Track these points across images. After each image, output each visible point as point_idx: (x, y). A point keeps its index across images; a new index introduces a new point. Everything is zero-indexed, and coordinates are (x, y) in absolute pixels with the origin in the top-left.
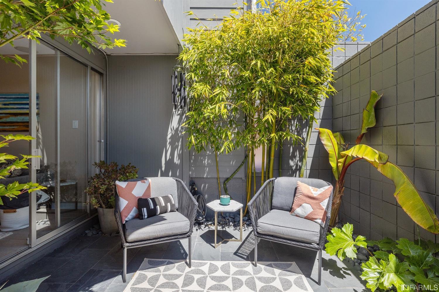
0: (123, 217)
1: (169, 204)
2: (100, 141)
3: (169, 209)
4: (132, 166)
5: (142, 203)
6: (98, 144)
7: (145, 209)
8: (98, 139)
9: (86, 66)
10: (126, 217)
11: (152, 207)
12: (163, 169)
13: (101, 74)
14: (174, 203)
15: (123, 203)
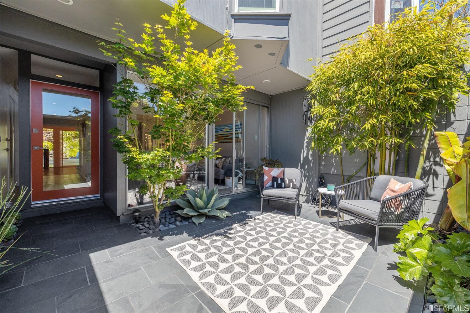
0: (264, 185)
1: (291, 183)
2: (267, 147)
3: (291, 187)
4: (279, 161)
5: (275, 179)
6: (266, 148)
7: (275, 182)
8: (266, 146)
9: (259, 105)
10: (266, 185)
11: (280, 182)
12: (302, 162)
13: (268, 107)
14: (295, 184)
15: (266, 178)
